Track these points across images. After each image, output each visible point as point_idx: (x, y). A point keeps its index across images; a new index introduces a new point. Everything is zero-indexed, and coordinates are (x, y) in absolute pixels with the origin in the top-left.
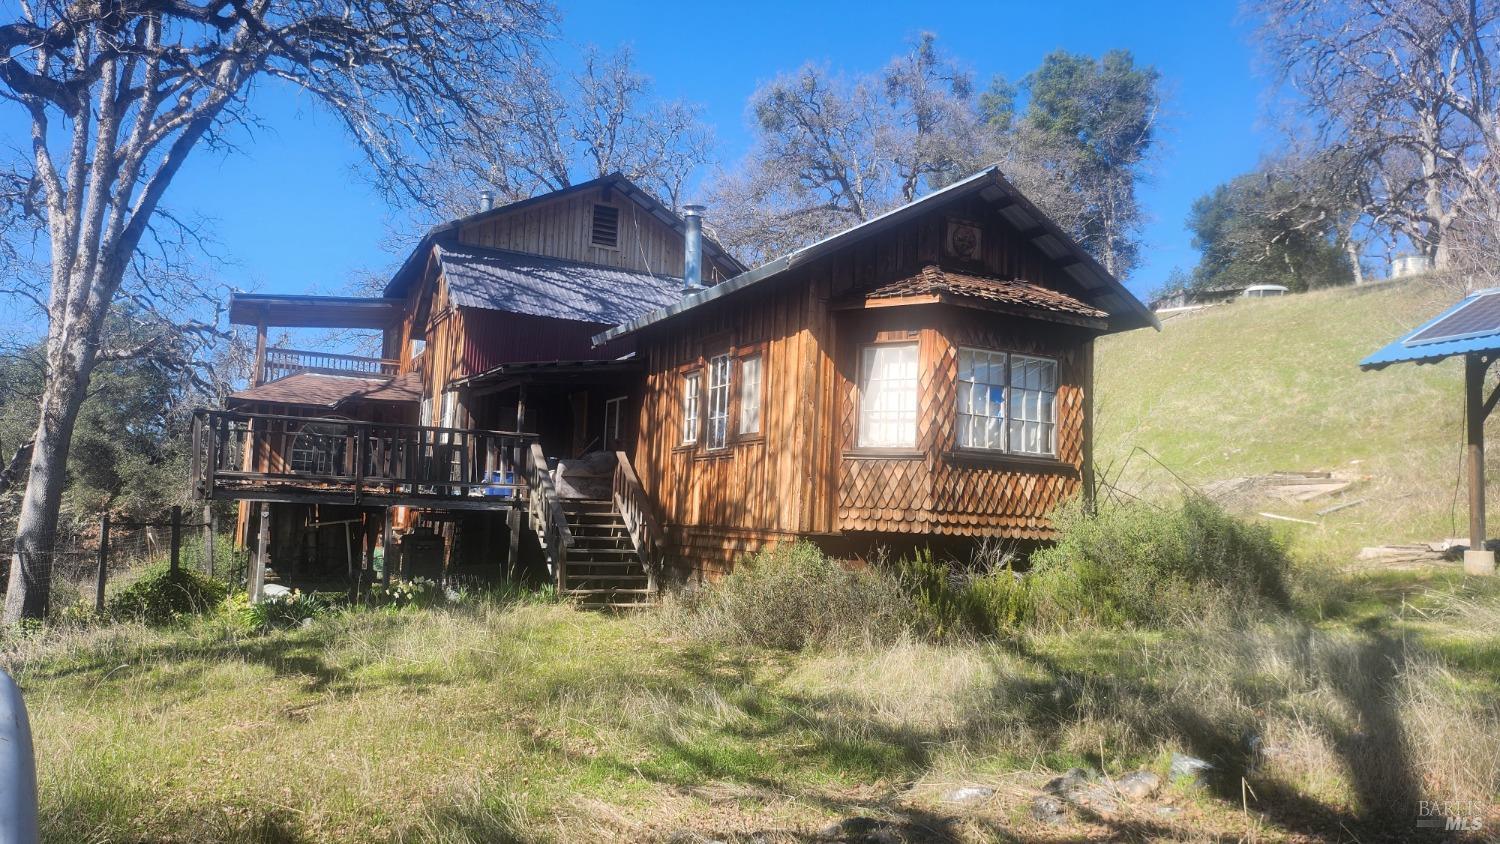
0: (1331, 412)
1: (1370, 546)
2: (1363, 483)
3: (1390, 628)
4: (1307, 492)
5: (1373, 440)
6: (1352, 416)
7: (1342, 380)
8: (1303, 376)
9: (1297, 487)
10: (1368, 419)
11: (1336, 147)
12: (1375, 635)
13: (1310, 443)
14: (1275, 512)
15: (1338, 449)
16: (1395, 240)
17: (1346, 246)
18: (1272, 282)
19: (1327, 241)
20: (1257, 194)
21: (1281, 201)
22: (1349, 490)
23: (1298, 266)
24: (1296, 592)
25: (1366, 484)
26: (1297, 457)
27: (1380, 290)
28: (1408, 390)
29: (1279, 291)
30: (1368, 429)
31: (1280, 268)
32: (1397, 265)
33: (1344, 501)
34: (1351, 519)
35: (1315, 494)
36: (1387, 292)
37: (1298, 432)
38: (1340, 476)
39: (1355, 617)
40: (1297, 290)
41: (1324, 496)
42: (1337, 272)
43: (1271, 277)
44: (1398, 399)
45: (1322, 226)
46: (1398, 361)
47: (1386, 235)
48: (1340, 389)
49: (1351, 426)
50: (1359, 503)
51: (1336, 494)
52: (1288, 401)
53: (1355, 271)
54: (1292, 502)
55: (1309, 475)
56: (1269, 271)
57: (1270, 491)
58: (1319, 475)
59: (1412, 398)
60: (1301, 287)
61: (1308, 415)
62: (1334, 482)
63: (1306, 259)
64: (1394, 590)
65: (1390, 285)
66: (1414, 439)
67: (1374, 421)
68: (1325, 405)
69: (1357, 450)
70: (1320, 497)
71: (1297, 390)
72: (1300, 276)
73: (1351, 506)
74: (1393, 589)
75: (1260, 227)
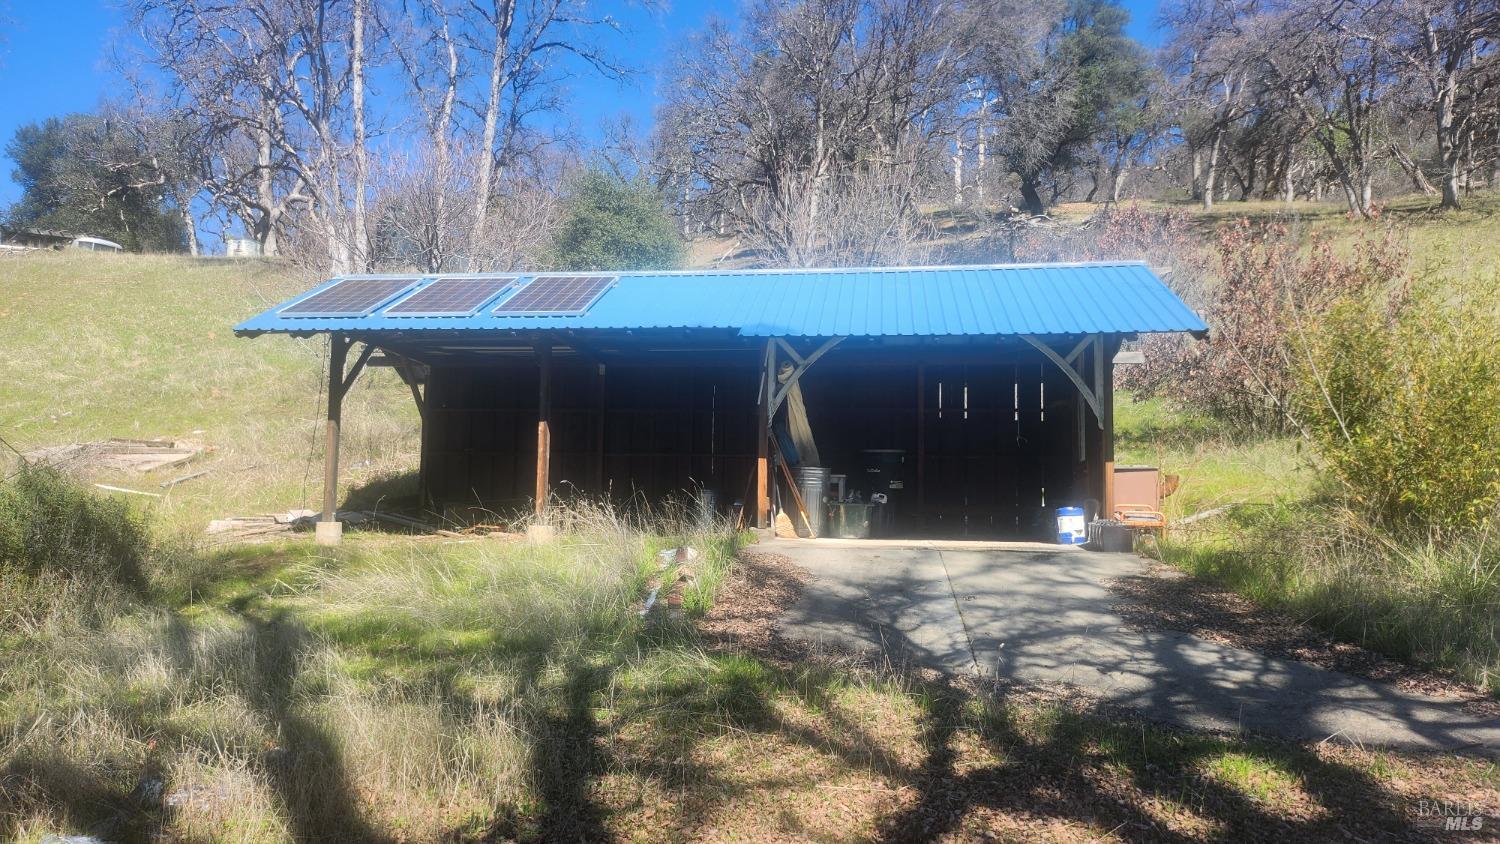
0: (172, 379)
1: (218, 518)
2: (206, 454)
3: (259, 607)
4: (149, 462)
5: (214, 411)
6: (193, 385)
7: (183, 347)
8: (143, 339)
9: (137, 456)
10: (209, 390)
11: (189, 111)
12: (247, 618)
13: (150, 410)
14: (113, 483)
15: (179, 418)
16: (230, 221)
17: (184, 215)
18: (105, 237)
19: (163, 207)
20: (94, 139)
21: (119, 154)
22: (191, 461)
23: (134, 227)
24: (156, 576)
25: (209, 454)
26: (137, 424)
27: (221, 265)
28: (247, 364)
29: (113, 248)
30: (210, 400)
31: (114, 224)
32: (232, 245)
33: (188, 472)
34: (197, 490)
35: (157, 464)
36: (227, 267)
37: (137, 397)
38: (182, 446)
39: (220, 599)
40: (132, 250)
41: (167, 466)
42: (172, 239)
43: (104, 231)
44: (239, 371)
45: (159, 190)
46: (273, 331)
47: (222, 213)
48: (181, 356)
49: (193, 395)
50: (203, 474)
51: (180, 465)
52: (126, 364)
53: (191, 243)
54: (132, 472)
55: (150, 444)
56: (104, 224)
57: (108, 460)
58: (163, 443)
59: (252, 372)
60: (136, 248)
61: (149, 380)
62: (177, 452)
63: (141, 221)
64: (254, 566)
65: (230, 261)
66: (254, 412)
67: (216, 392)
68: (166, 372)
69: (199, 420)
70: (162, 467)
71: (136, 353)
72: (135, 236)
73: (196, 477)
74: (251, 564)
75: (96, 176)
